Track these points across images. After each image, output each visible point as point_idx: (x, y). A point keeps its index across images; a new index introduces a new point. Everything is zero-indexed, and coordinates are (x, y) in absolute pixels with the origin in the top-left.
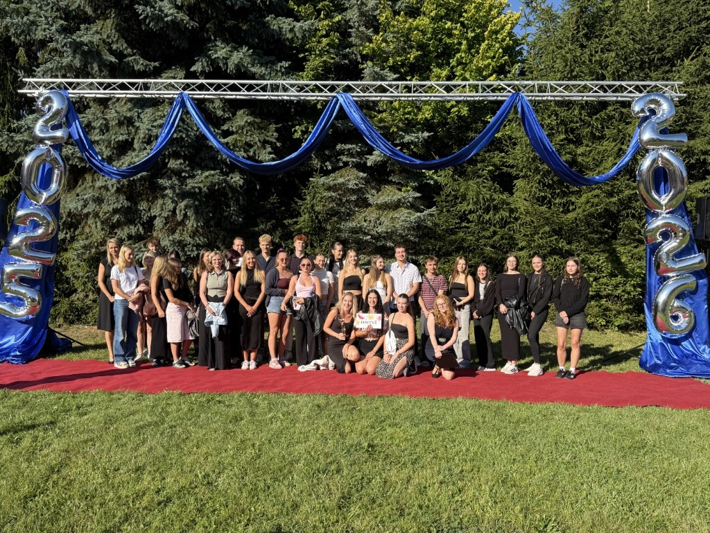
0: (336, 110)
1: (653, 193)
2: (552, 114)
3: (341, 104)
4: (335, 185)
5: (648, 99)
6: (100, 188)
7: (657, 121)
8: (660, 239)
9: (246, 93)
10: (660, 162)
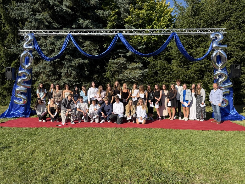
0: (117, 39)
1: (216, 64)
2: (184, 39)
3: (119, 36)
4: (117, 62)
5: (215, 34)
6: (45, 64)
7: (218, 41)
8: (218, 78)
9: (89, 33)
10: (219, 54)
